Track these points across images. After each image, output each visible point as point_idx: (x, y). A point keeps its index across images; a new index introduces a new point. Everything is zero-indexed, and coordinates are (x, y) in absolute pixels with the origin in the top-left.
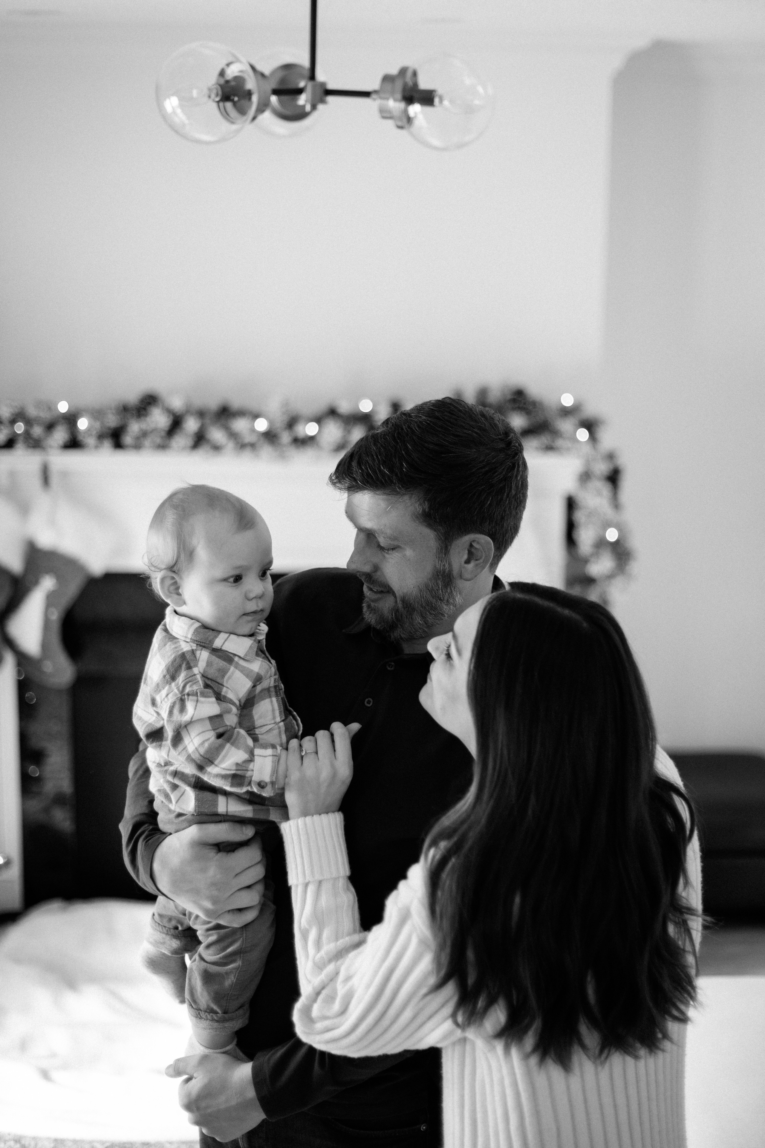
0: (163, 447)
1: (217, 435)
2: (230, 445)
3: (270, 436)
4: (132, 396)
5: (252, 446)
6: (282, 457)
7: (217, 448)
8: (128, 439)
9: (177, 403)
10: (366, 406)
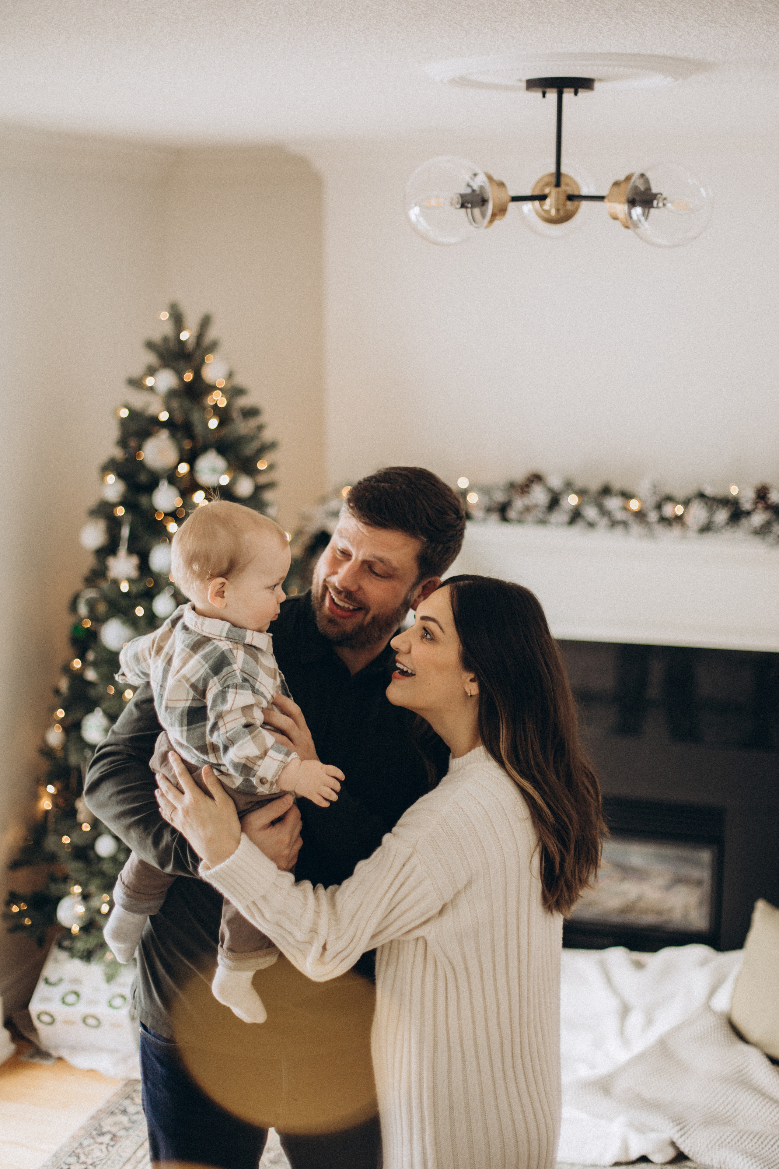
0: (543, 522)
1: (591, 512)
2: (604, 522)
3: (640, 515)
4: (519, 475)
5: (625, 524)
6: (651, 534)
7: (591, 525)
8: (512, 514)
9: (555, 482)
10: (734, 491)
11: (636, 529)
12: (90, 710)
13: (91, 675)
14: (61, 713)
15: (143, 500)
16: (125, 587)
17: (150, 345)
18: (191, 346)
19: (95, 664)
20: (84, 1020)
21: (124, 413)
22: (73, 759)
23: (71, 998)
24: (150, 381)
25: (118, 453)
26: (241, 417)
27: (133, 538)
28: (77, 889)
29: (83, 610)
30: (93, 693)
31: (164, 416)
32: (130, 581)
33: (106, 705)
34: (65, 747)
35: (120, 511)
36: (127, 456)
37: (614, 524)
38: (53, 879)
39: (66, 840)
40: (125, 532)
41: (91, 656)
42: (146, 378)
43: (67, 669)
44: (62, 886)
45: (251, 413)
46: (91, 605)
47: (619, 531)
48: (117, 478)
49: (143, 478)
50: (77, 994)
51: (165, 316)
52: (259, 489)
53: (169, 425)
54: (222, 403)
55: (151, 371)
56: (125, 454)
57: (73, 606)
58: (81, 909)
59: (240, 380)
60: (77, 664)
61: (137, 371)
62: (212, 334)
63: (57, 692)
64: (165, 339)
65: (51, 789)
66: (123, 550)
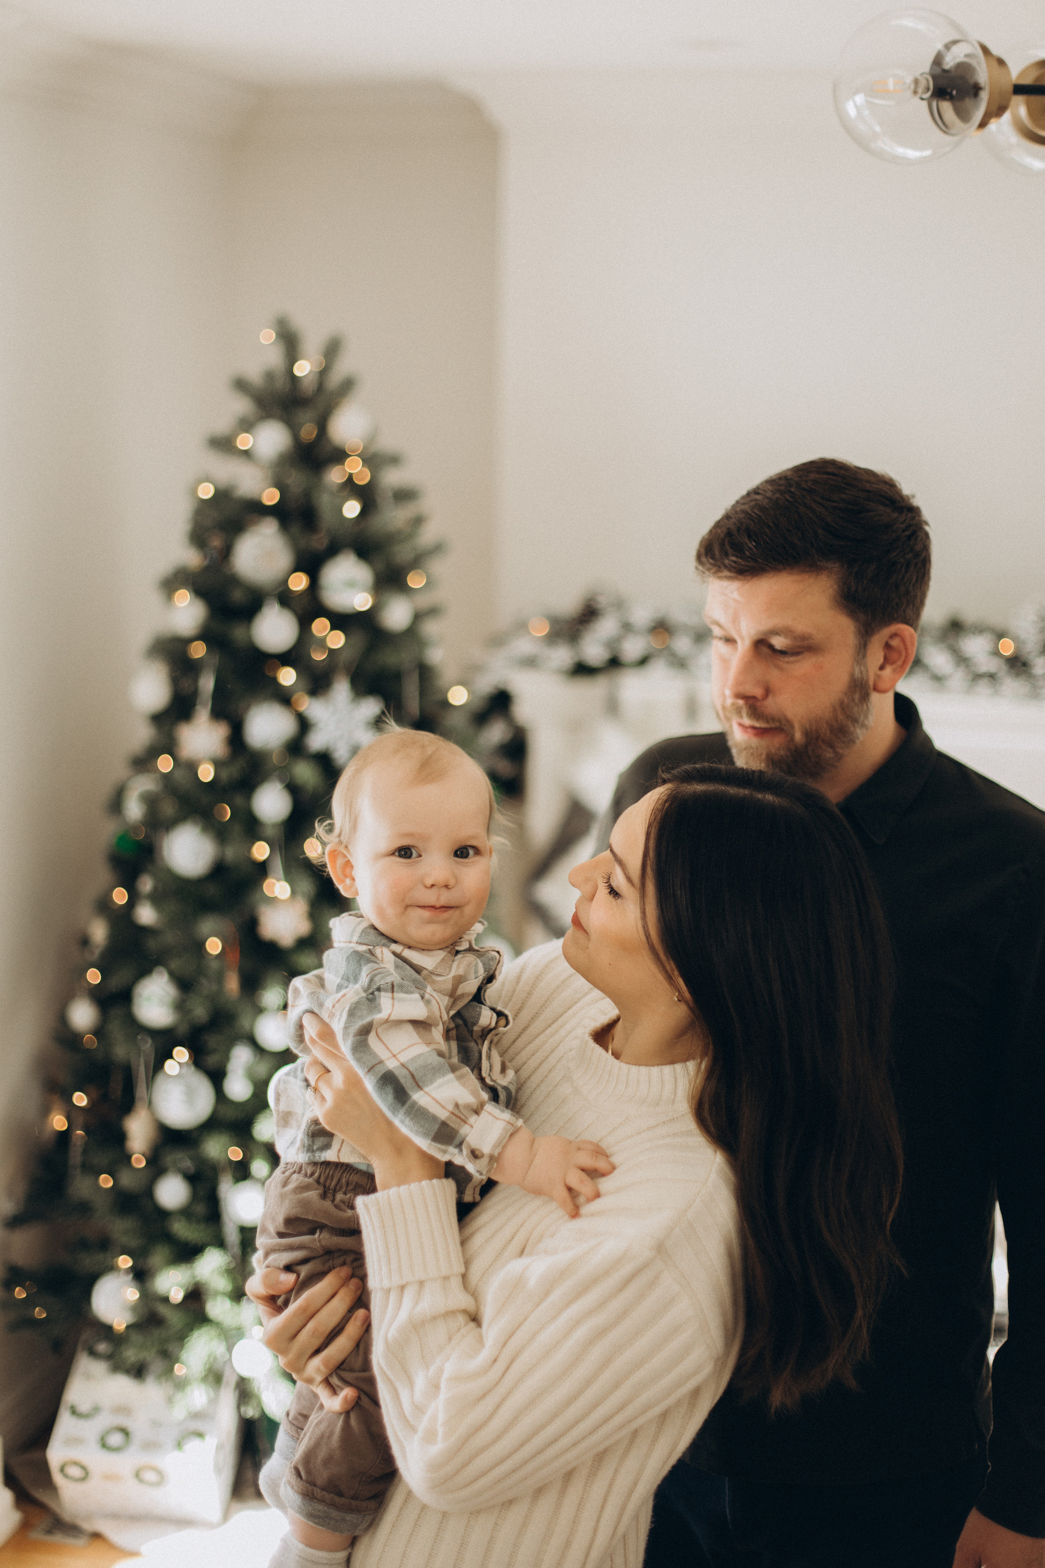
1: (937, 658)
2: (960, 675)
3: (1016, 662)
5: (992, 677)
6: (1037, 695)
7: (939, 679)
11: (1011, 685)
12: (144, 972)
13: (146, 915)
14: (94, 976)
15: (238, 633)
16: (207, 774)
17: (241, 385)
18: (308, 386)
19: (156, 899)
20: (137, 1475)
21: (206, 492)
22: (121, 1051)
23: (116, 1439)
24: (244, 441)
25: (192, 558)
26: (392, 501)
27: (220, 693)
28: (125, 1262)
29: (134, 810)
30: (152, 944)
31: (271, 497)
32: (218, 764)
33: (175, 964)
34: (99, 1031)
35: (199, 650)
36: (206, 563)
37: (977, 677)
38: (84, 1245)
39: (106, 1181)
40: (207, 683)
41: (146, 884)
42: (238, 435)
43: (104, 906)
44: (100, 1257)
45: (404, 495)
46: (151, 802)
47: (983, 687)
48: (193, 596)
49: (238, 596)
50: (125, 1432)
51: (268, 336)
52: (418, 617)
53: (279, 512)
54: (363, 476)
55: (246, 425)
56: (205, 557)
57: (116, 804)
58: (132, 1294)
59: (387, 443)
60: (120, 896)
61: (222, 425)
62: (343, 368)
63: (85, 942)
64: (269, 376)
65: (80, 1099)
66: (203, 713)
